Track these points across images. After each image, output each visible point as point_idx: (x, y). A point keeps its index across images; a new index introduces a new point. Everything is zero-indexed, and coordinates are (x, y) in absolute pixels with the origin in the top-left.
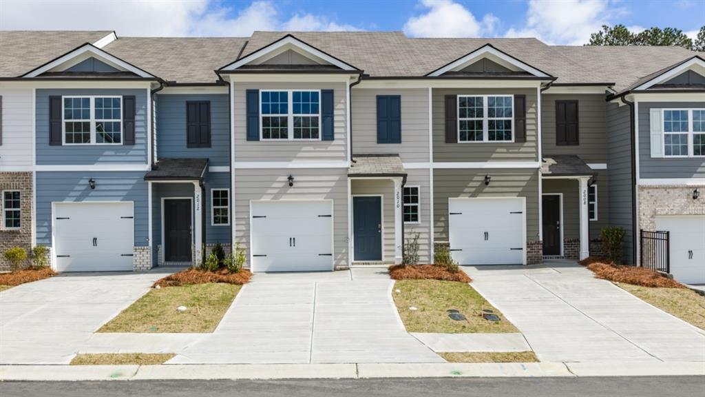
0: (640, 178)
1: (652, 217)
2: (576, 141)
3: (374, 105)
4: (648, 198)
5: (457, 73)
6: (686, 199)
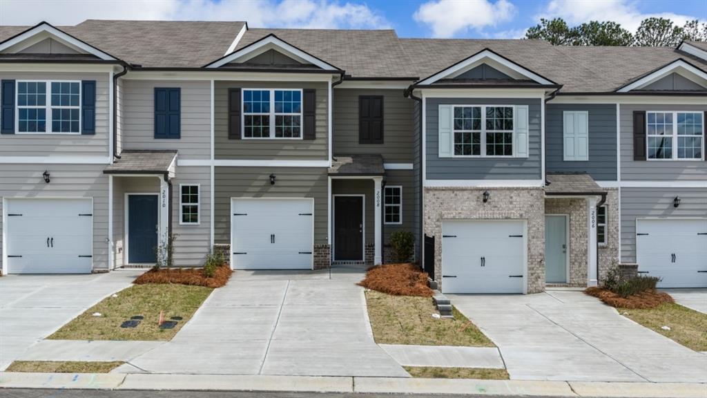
0: (427, 179)
1: (438, 220)
2: (380, 139)
3: (151, 97)
4: (434, 201)
5: (240, 65)
6: (475, 203)
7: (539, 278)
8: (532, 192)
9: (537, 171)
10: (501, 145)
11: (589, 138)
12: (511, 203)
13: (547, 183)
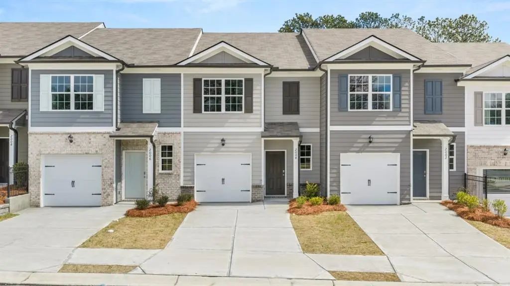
0: (31, 126)
1: (38, 155)
4: (35, 142)
6: (64, 143)
7: (109, 195)
8: (105, 135)
9: (110, 120)
10: (85, 103)
11: (161, 98)
12: (90, 143)
13: (118, 129)
